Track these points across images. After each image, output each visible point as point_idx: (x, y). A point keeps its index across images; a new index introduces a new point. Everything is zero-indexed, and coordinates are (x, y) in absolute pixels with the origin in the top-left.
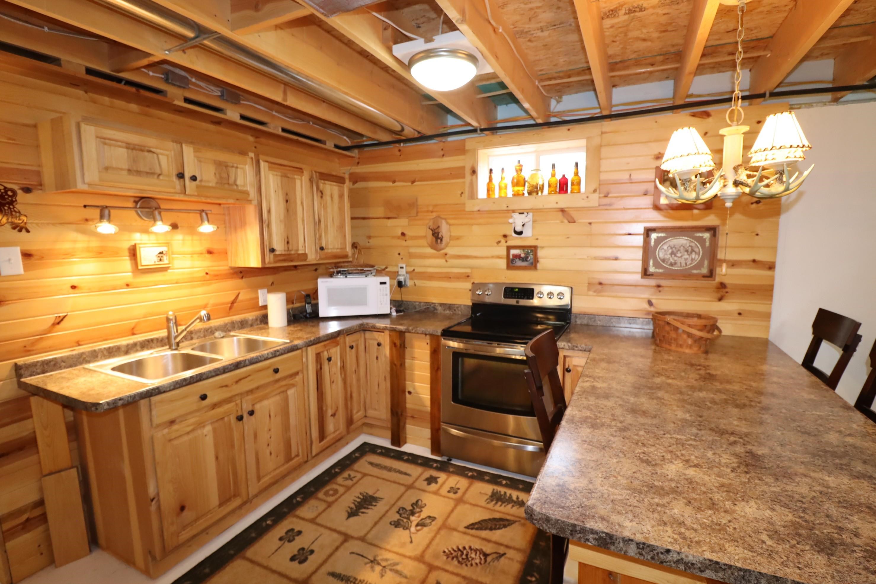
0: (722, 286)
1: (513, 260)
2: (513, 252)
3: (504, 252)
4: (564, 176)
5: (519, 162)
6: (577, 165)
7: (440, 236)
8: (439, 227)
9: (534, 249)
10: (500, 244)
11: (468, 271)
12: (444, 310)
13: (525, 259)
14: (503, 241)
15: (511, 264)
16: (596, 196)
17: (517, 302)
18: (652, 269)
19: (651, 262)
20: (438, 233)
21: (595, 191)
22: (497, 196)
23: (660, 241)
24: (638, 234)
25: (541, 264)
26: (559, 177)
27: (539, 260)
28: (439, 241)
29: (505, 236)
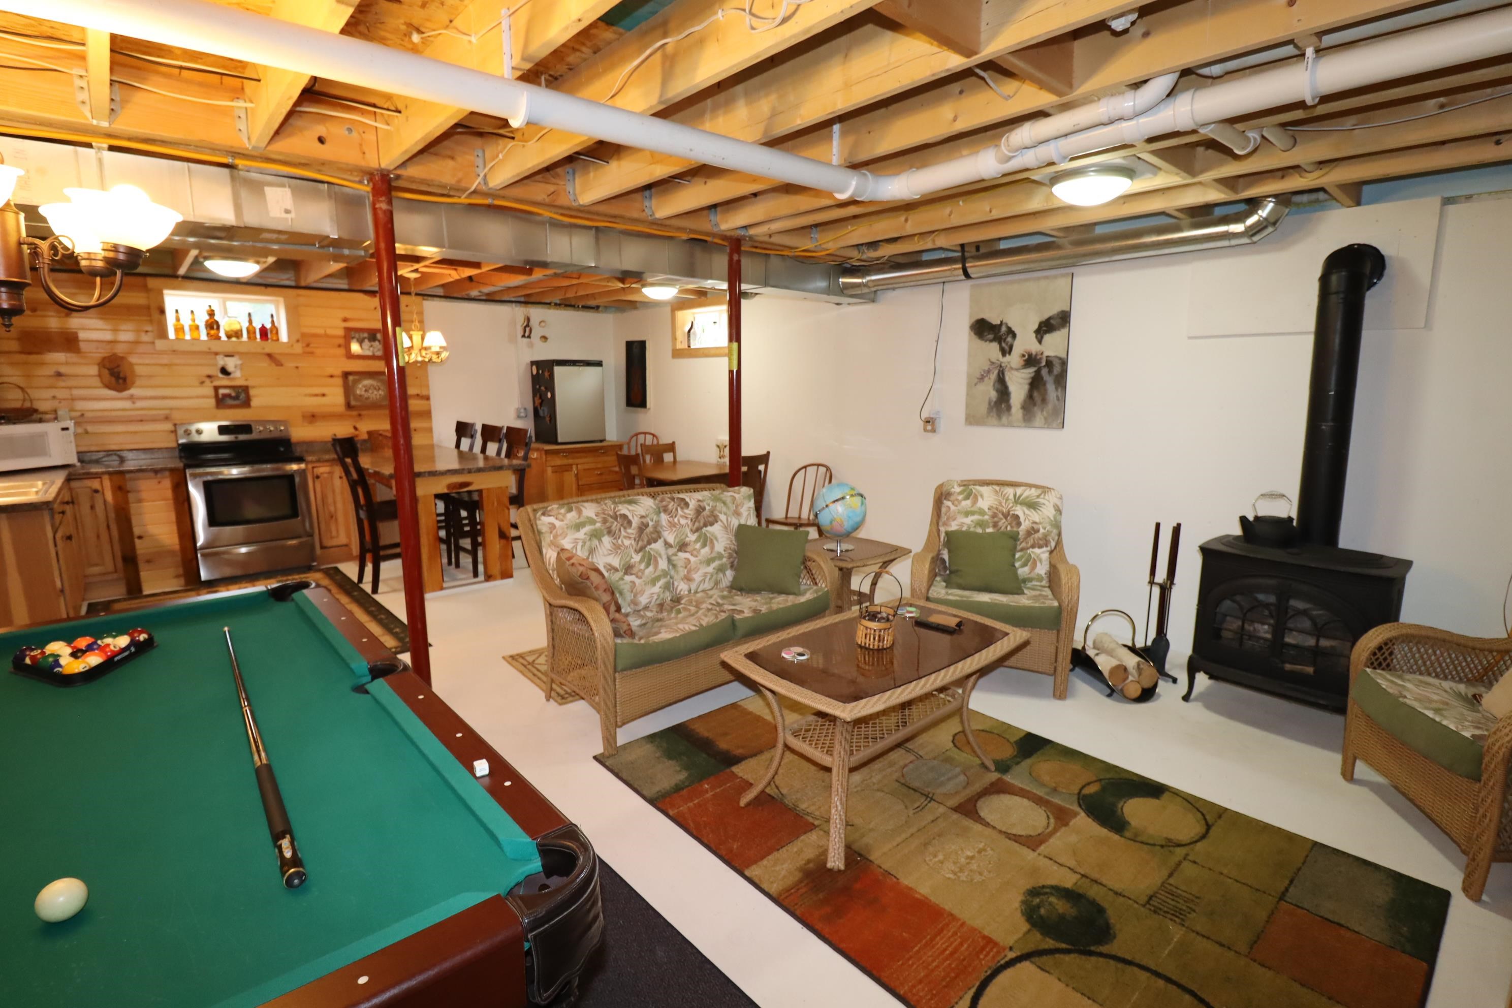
1: (222, 400)
2: (222, 391)
3: (211, 392)
4: (263, 325)
5: (210, 306)
6: (272, 316)
7: (122, 375)
8: (118, 366)
9: (246, 389)
10: (204, 384)
11: (167, 412)
13: (237, 398)
14: (208, 381)
15: (221, 404)
16: (300, 345)
17: (236, 438)
18: (353, 403)
19: (352, 398)
20: (119, 373)
21: (298, 341)
22: (188, 337)
23: (356, 382)
24: (338, 377)
25: (254, 402)
26: (257, 325)
27: (252, 398)
28: (121, 381)
29: (209, 377)
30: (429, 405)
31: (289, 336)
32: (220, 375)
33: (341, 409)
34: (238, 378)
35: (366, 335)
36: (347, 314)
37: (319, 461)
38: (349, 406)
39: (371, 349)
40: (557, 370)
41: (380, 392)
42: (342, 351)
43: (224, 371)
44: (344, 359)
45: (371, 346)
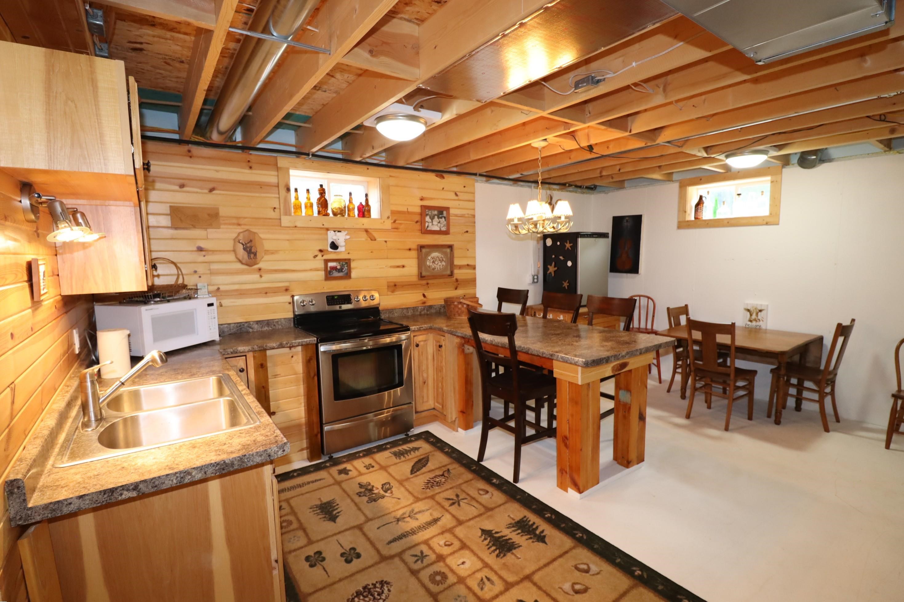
0: (457, 280)
1: (330, 272)
2: (330, 264)
3: (321, 265)
4: (360, 203)
6: (366, 194)
7: (253, 250)
8: (251, 241)
9: (347, 262)
10: (317, 258)
11: (286, 284)
12: (262, 328)
13: (340, 270)
14: (320, 255)
15: (329, 276)
16: (389, 221)
17: (341, 307)
18: (423, 273)
19: (423, 269)
20: (251, 248)
21: (388, 217)
22: (304, 214)
23: (428, 254)
24: (414, 250)
25: (354, 274)
26: (356, 203)
27: (352, 270)
28: (252, 256)
29: (321, 251)
30: (475, 274)
31: (381, 213)
32: (330, 250)
33: (415, 279)
34: (342, 252)
35: (436, 212)
36: (425, 194)
37: (419, 330)
38: (421, 277)
39: (439, 224)
40: (581, 241)
41: (443, 263)
42: (418, 226)
43: (334, 246)
44: (419, 233)
45: (439, 222)
